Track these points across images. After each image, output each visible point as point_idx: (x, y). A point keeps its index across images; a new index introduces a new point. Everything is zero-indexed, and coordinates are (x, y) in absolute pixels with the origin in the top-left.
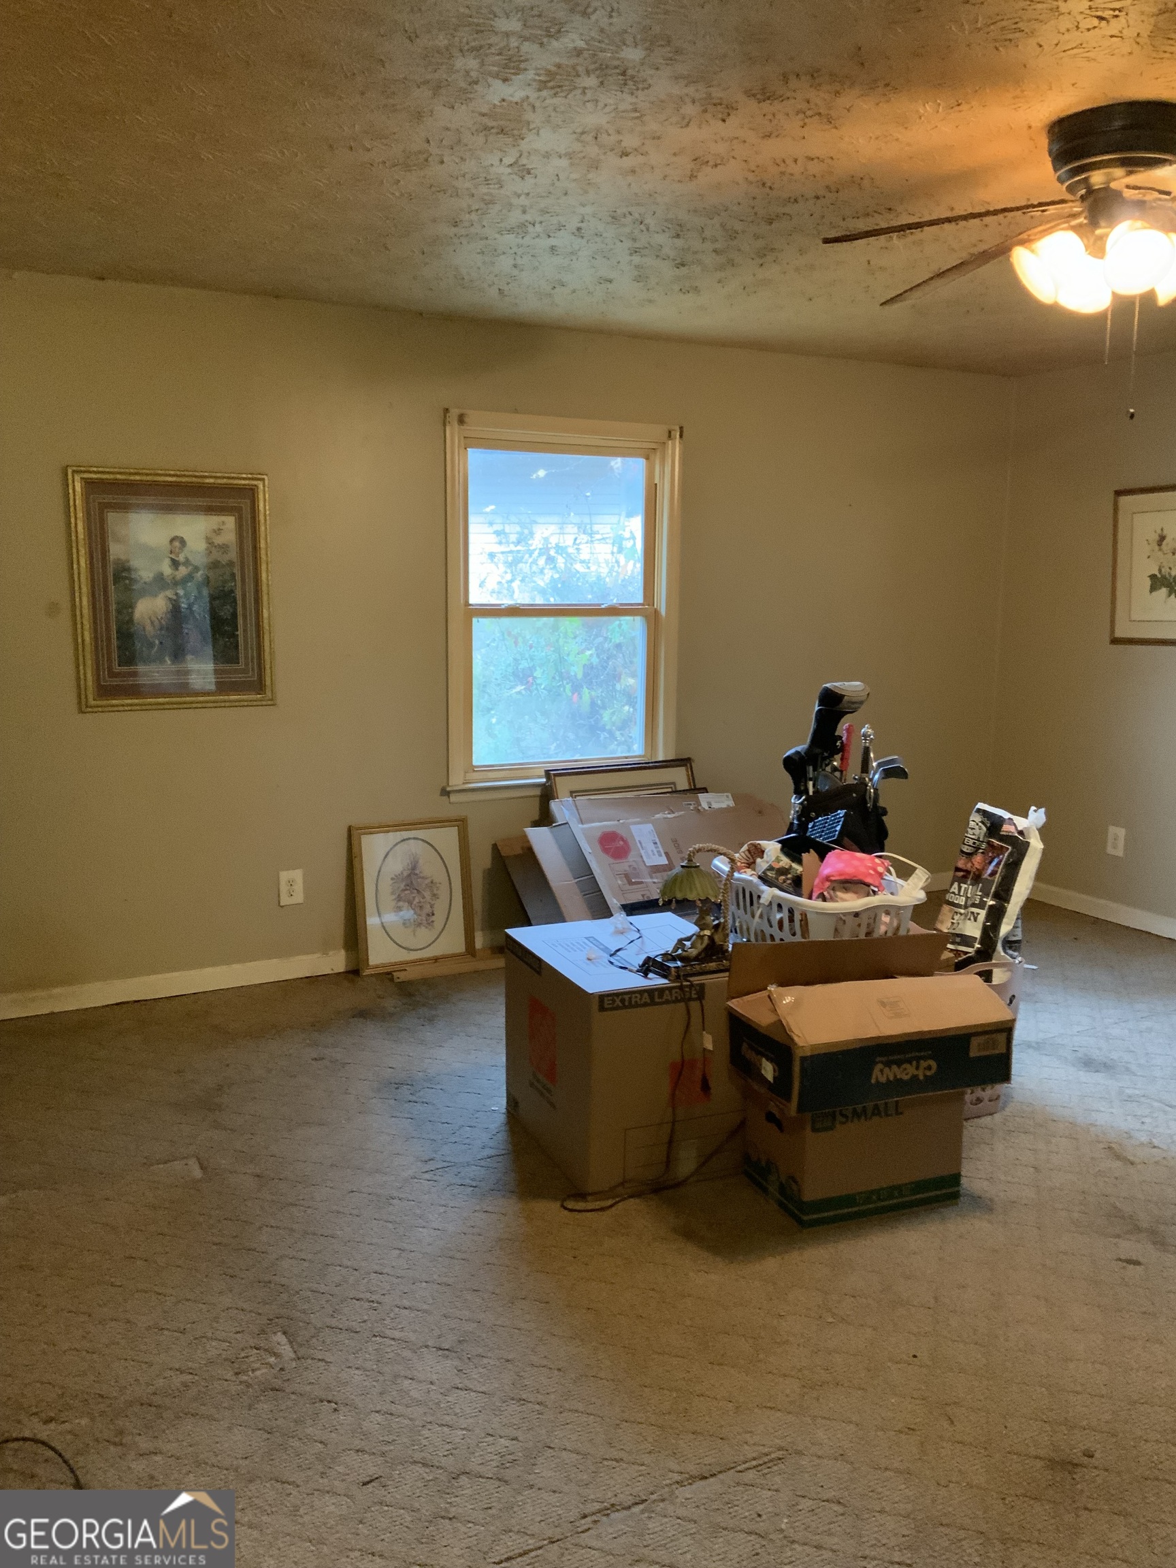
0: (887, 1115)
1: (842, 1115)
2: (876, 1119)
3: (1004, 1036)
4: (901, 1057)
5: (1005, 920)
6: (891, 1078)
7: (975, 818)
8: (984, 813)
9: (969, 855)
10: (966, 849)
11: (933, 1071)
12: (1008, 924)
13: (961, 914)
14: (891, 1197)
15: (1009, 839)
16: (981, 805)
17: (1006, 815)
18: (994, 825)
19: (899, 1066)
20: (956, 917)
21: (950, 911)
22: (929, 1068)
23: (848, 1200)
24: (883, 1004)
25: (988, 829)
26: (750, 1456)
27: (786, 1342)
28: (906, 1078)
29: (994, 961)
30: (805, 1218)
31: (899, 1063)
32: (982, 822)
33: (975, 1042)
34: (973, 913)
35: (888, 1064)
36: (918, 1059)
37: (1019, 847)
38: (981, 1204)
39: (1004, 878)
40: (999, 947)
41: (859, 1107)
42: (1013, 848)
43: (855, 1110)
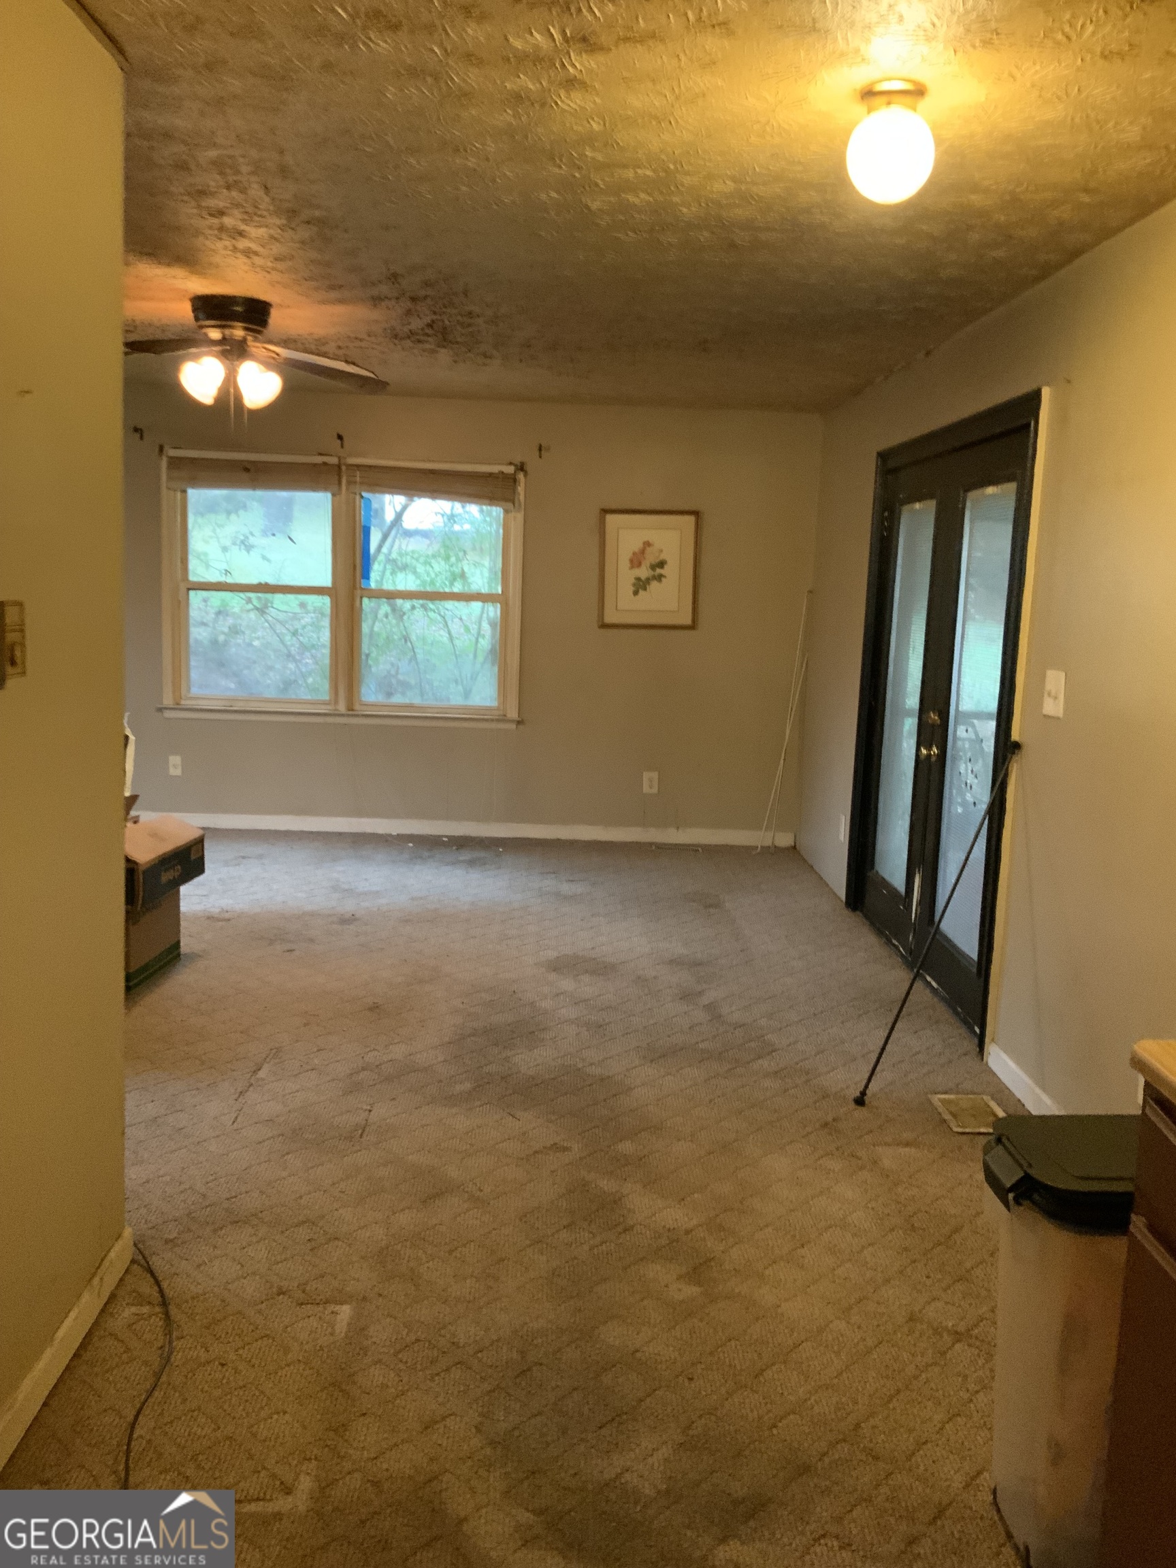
1: (150, 908)
6: (167, 880)
11: (180, 872)
22: (178, 870)
26: (264, 1056)
28: (172, 878)
31: (168, 870)
35: (165, 871)
36: (174, 866)
38: (186, 960)
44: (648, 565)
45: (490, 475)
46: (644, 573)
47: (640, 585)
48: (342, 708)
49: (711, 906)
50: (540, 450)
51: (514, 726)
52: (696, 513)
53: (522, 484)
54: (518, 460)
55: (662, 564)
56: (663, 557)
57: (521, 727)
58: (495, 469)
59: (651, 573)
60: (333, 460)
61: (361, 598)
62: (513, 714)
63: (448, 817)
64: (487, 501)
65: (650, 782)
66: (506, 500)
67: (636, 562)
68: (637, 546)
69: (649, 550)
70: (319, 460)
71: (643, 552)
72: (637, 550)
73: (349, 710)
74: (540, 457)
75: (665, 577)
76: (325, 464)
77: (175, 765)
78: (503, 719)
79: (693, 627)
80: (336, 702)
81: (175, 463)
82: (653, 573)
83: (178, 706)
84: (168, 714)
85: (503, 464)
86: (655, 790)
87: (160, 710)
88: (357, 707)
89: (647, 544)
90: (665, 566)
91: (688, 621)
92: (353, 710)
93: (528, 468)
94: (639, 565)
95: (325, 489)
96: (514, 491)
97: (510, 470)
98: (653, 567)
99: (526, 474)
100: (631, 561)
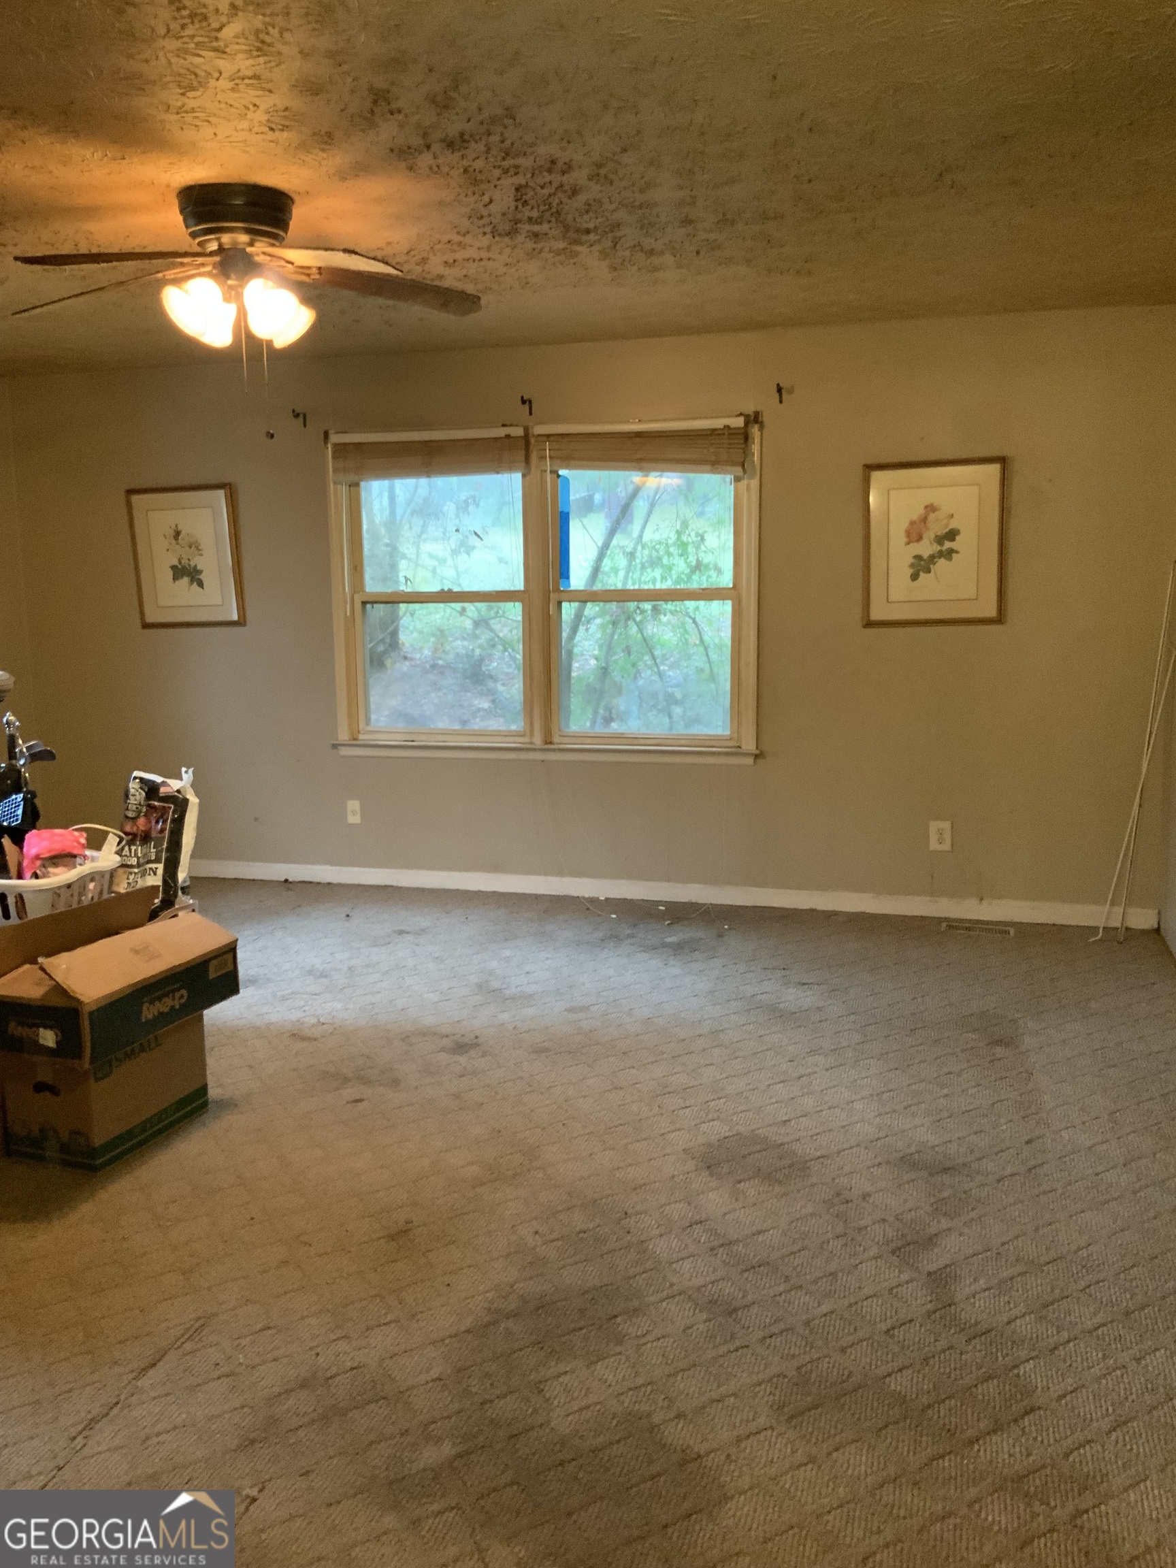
0: (150, 1049)
1: (117, 1060)
2: (143, 1055)
3: (230, 956)
4: (160, 993)
5: (180, 869)
6: (156, 1014)
7: (134, 786)
8: (142, 780)
9: (134, 819)
10: (130, 814)
11: (186, 998)
12: (183, 872)
13: (135, 873)
14: (160, 1121)
15: (169, 799)
16: (136, 773)
17: (158, 779)
18: (152, 790)
19: (160, 1001)
20: (131, 877)
21: (125, 872)
22: (182, 997)
23: (130, 1134)
24: (136, 952)
25: (147, 794)
26: (179, 1334)
27: (145, 1254)
28: (166, 1010)
29: (177, 907)
30: (98, 1162)
31: (159, 999)
32: (141, 788)
33: (212, 966)
34: (151, 869)
35: (152, 1002)
36: (173, 991)
37: (180, 804)
38: (228, 1105)
39: (172, 832)
40: (180, 893)
41: (128, 1049)
42: (175, 805)
43: (126, 1053)
44: (933, 536)
45: (713, 432)
46: (926, 548)
47: (921, 566)
48: (538, 740)
49: (999, 1042)
50: (779, 390)
51: (750, 761)
52: (1002, 460)
53: (757, 440)
54: (750, 409)
55: (952, 535)
56: (953, 524)
57: (760, 761)
58: (719, 423)
59: (937, 548)
60: (518, 432)
61: (560, 603)
62: (749, 745)
63: (669, 877)
64: (708, 467)
65: (938, 835)
66: (733, 463)
67: (914, 534)
68: (917, 512)
69: (932, 516)
70: (501, 432)
71: (924, 520)
72: (915, 517)
73: (547, 743)
74: (781, 402)
75: (957, 552)
76: (508, 436)
77: (354, 812)
78: (737, 751)
79: (1000, 619)
80: (532, 735)
81: (342, 451)
82: (939, 548)
83: (355, 742)
84: (344, 751)
85: (732, 416)
86: (947, 846)
87: (335, 746)
88: (556, 739)
89: (931, 508)
90: (957, 538)
91: (992, 612)
92: (551, 743)
93: (765, 418)
94: (920, 539)
95: (510, 469)
96: (746, 452)
97: (739, 422)
98: (940, 540)
99: (761, 428)
100: (908, 534)
